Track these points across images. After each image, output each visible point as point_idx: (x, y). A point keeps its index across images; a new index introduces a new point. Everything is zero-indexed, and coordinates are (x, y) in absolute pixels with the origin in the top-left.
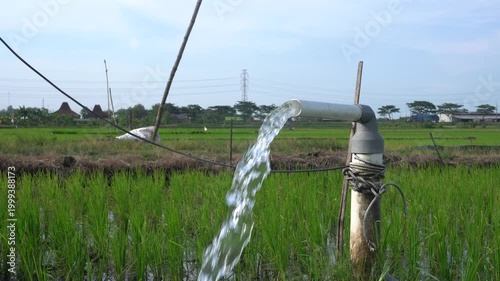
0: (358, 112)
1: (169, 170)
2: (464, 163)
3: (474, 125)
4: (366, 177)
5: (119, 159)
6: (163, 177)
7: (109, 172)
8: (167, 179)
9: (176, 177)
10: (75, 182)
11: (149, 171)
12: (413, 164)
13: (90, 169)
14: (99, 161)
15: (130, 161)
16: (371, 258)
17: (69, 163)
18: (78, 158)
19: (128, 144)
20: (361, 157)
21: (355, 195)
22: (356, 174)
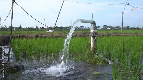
0: (92, 22)
1: (56, 37)
2: (113, 35)
3: (115, 30)
4: (94, 34)
5: (47, 35)
6: (55, 38)
7: (45, 38)
8: (56, 39)
9: (58, 38)
10: (38, 39)
11: (53, 37)
12: (103, 36)
13: (41, 37)
14: (43, 36)
15: (49, 36)
16: (95, 50)
17: (37, 36)
18: (39, 35)
19: (49, 33)
20: (93, 30)
21: (92, 38)
22: (92, 34)
